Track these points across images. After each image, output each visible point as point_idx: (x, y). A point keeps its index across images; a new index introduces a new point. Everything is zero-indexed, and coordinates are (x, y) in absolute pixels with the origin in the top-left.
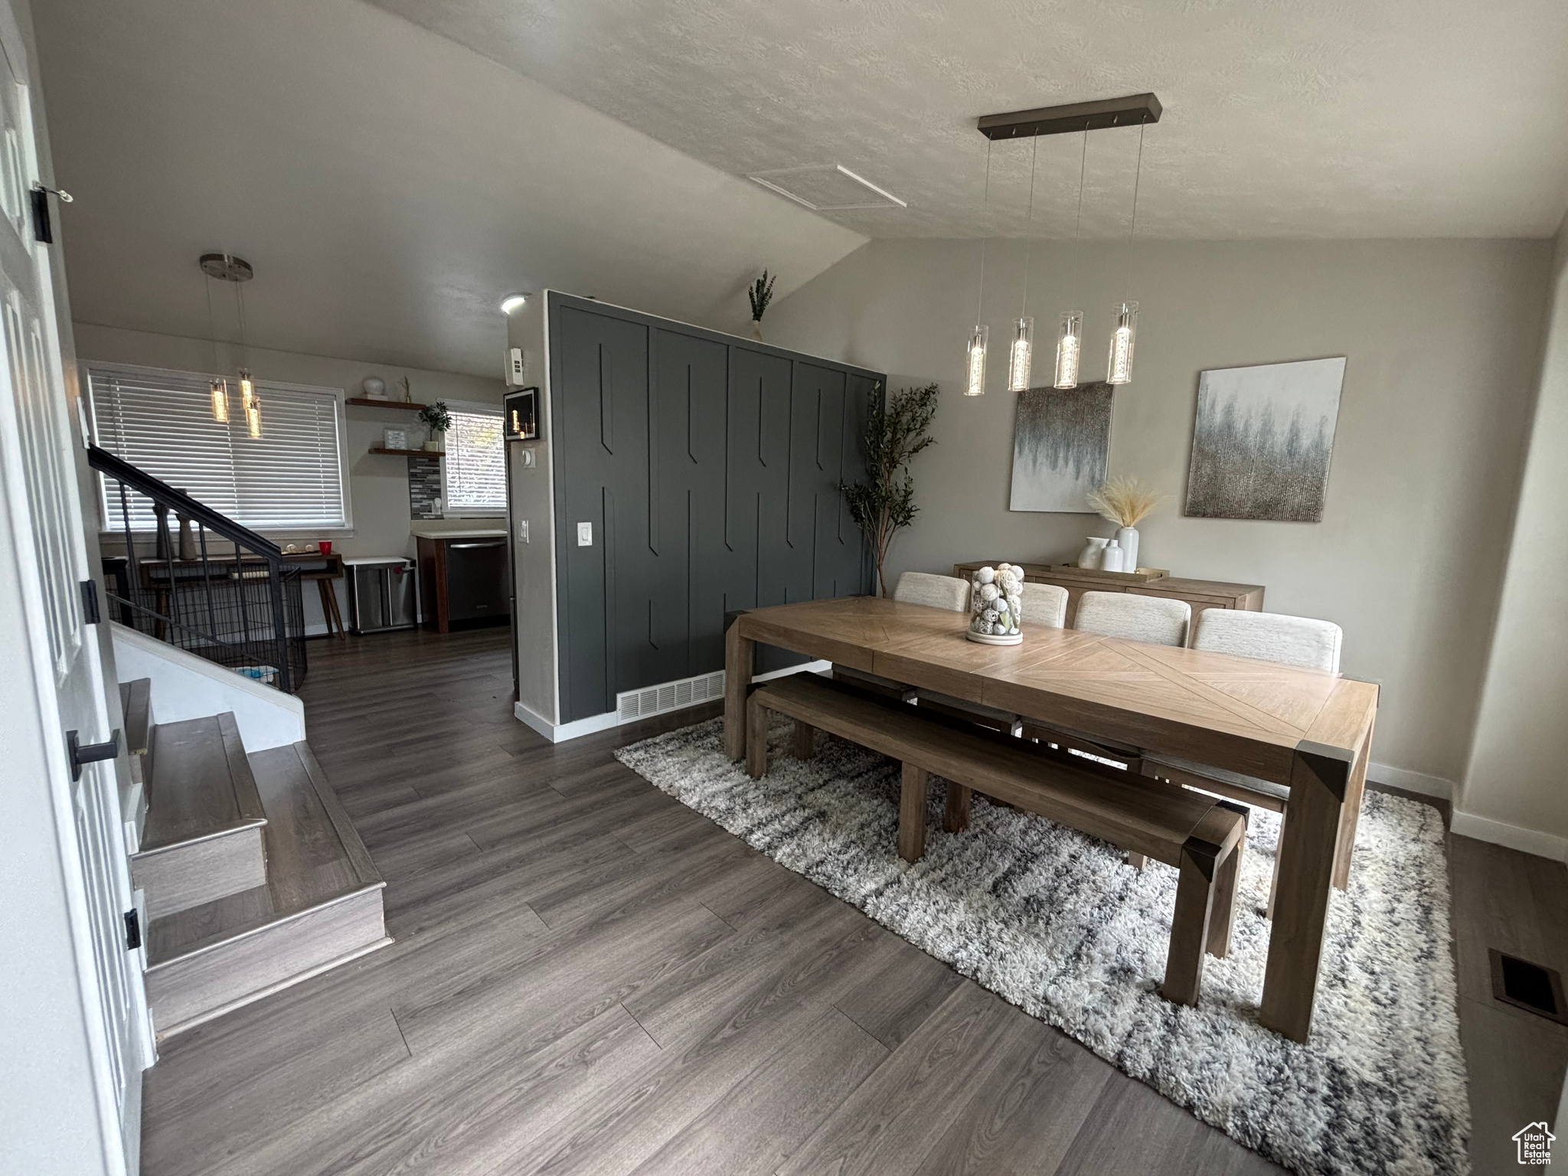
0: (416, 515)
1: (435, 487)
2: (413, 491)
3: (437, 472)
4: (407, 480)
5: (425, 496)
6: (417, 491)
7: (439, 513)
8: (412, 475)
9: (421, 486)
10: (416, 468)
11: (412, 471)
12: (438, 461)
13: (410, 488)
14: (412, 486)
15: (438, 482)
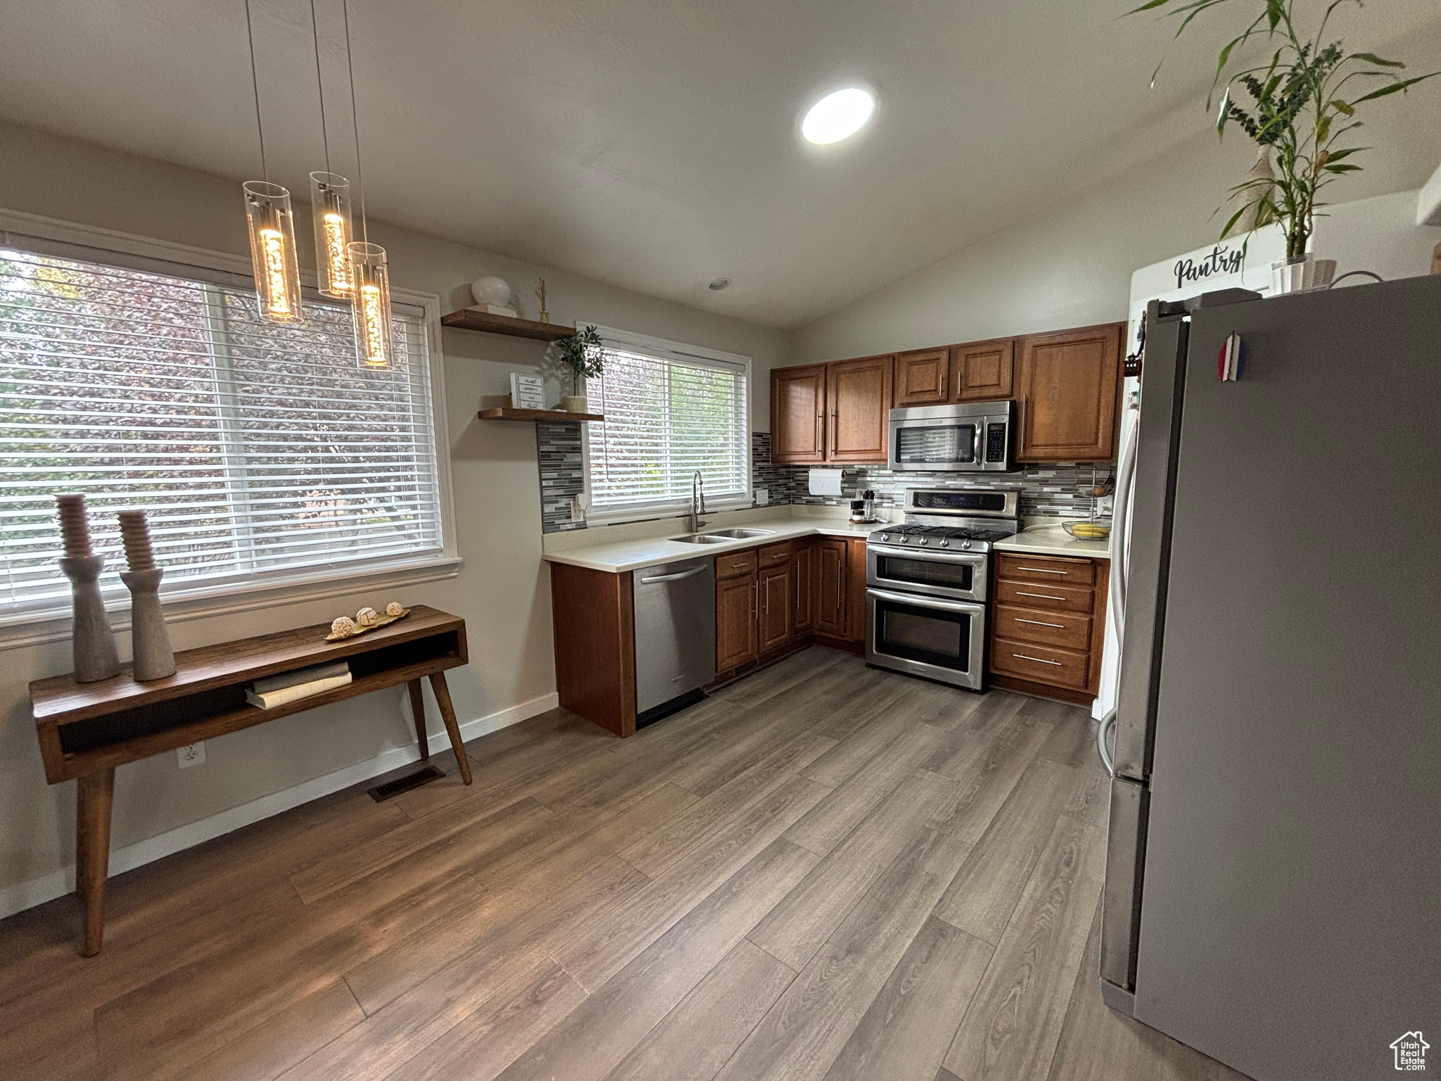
0: (549, 525)
1: (575, 474)
2: (544, 483)
3: (577, 450)
4: (536, 464)
5: (561, 492)
6: (551, 483)
7: (582, 520)
8: (543, 456)
9: (555, 475)
10: (548, 443)
11: (543, 448)
12: (578, 430)
13: (541, 480)
14: (545, 475)
15: (579, 467)
